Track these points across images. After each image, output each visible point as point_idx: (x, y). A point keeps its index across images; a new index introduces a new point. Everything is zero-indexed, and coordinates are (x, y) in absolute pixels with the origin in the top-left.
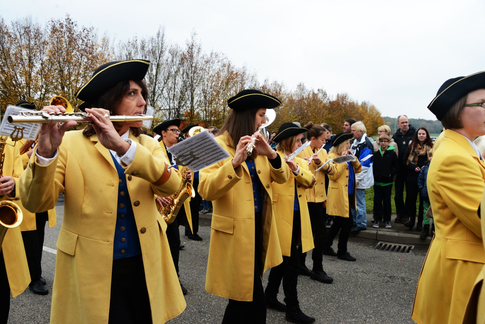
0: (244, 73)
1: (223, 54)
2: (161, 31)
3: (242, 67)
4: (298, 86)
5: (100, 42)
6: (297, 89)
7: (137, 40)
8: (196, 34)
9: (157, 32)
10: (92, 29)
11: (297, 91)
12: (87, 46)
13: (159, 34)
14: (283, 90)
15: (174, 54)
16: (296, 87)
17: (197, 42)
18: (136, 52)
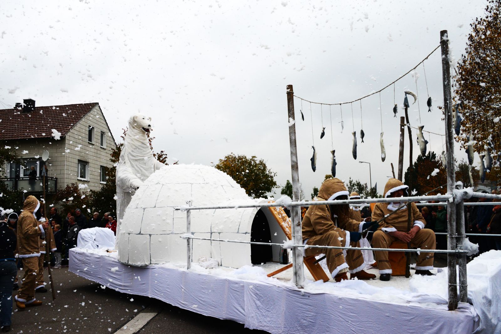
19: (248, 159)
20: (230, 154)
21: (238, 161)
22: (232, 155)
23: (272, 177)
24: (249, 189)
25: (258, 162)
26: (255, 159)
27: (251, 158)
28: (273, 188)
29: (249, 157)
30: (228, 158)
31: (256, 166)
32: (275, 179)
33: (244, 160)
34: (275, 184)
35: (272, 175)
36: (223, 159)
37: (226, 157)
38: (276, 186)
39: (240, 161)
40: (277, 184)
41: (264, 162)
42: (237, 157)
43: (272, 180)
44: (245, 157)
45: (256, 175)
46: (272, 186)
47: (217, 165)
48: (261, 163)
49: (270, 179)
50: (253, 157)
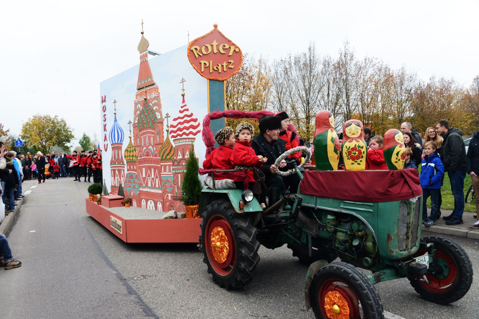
0: (403, 73)
1: (376, 59)
2: (312, 46)
3: (400, 69)
4: (475, 79)
5: (257, 63)
6: (474, 83)
7: (290, 57)
8: (348, 43)
9: (308, 47)
10: (246, 55)
11: (473, 85)
12: (243, 69)
13: (310, 49)
14: (453, 86)
15: (326, 64)
16: (473, 80)
17: (351, 50)
18: (291, 67)
19: (51, 117)
20: (37, 114)
21: (43, 119)
22: (38, 114)
23: (70, 132)
24: (53, 141)
25: (59, 120)
26: (57, 118)
27: (54, 117)
28: (71, 140)
29: (52, 117)
30: (35, 117)
31: (58, 123)
32: (73, 134)
33: (48, 118)
34: (73, 137)
35: (71, 130)
36: (32, 118)
37: (34, 116)
38: (74, 138)
39: (45, 119)
40: (75, 136)
41: (64, 120)
42: (43, 116)
43: (71, 134)
44: (49, 116)
45: (59, 130)
46: (71, 138)
47: (26, 123)
48: (63, 121)
49: (69, 133)
50: (56, 116)
